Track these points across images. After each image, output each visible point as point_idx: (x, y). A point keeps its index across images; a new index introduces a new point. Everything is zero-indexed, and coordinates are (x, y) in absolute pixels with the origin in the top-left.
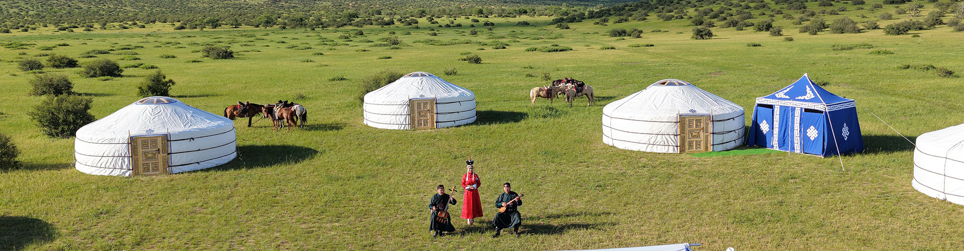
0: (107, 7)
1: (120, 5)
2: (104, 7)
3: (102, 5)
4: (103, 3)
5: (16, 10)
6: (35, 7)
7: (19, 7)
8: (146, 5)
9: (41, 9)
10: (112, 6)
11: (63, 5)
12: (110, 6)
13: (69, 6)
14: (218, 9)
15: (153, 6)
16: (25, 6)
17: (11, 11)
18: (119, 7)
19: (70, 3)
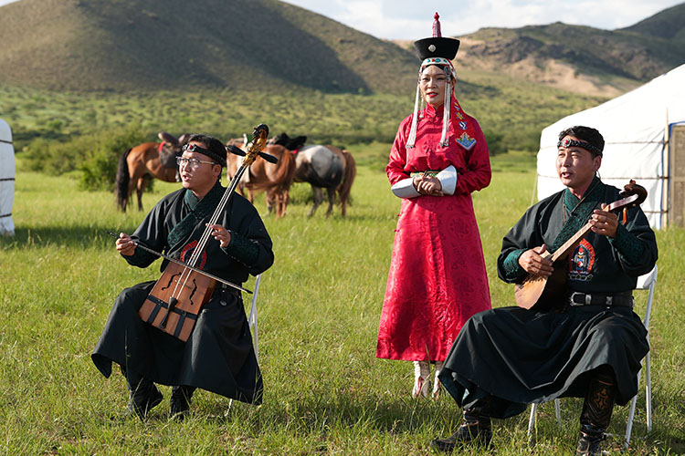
0: (291, 116)
1: (319, 113)
2: (286, 117)
3: (283, 111)
4: (285, 109)
5: (121, 118)
6: (156, 113)
7: (126, 111)
8: (371, 113)
9: (166, 117)
10: (302, 115)
11: (210, 110)
12: (298, 114)
13: (220, 112)
14: (521, 125)
15: (384, 116)
16: (139, 112)
17: (112, 119)
18: (315, 117)
19: (222, 107)
